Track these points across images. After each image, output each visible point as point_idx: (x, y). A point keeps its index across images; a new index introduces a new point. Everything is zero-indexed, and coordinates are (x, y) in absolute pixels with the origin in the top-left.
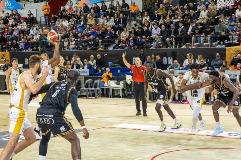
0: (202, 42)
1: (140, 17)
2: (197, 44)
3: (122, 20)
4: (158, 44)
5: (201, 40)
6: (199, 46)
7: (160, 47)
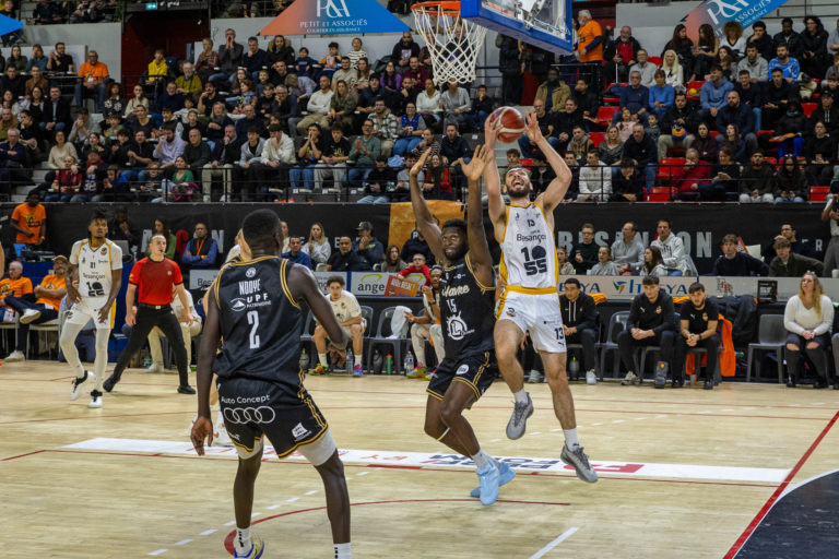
0: (317, 186)
1: (114, 101)
2: (302, 190)
3: (55, 106)
4: (180, 187)
5: (316, 178)
6: (306, 197)
7: (185, 198)
